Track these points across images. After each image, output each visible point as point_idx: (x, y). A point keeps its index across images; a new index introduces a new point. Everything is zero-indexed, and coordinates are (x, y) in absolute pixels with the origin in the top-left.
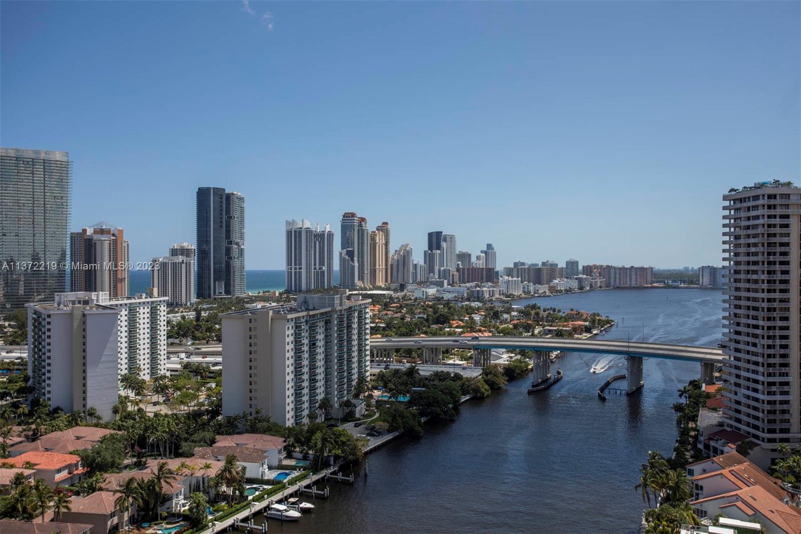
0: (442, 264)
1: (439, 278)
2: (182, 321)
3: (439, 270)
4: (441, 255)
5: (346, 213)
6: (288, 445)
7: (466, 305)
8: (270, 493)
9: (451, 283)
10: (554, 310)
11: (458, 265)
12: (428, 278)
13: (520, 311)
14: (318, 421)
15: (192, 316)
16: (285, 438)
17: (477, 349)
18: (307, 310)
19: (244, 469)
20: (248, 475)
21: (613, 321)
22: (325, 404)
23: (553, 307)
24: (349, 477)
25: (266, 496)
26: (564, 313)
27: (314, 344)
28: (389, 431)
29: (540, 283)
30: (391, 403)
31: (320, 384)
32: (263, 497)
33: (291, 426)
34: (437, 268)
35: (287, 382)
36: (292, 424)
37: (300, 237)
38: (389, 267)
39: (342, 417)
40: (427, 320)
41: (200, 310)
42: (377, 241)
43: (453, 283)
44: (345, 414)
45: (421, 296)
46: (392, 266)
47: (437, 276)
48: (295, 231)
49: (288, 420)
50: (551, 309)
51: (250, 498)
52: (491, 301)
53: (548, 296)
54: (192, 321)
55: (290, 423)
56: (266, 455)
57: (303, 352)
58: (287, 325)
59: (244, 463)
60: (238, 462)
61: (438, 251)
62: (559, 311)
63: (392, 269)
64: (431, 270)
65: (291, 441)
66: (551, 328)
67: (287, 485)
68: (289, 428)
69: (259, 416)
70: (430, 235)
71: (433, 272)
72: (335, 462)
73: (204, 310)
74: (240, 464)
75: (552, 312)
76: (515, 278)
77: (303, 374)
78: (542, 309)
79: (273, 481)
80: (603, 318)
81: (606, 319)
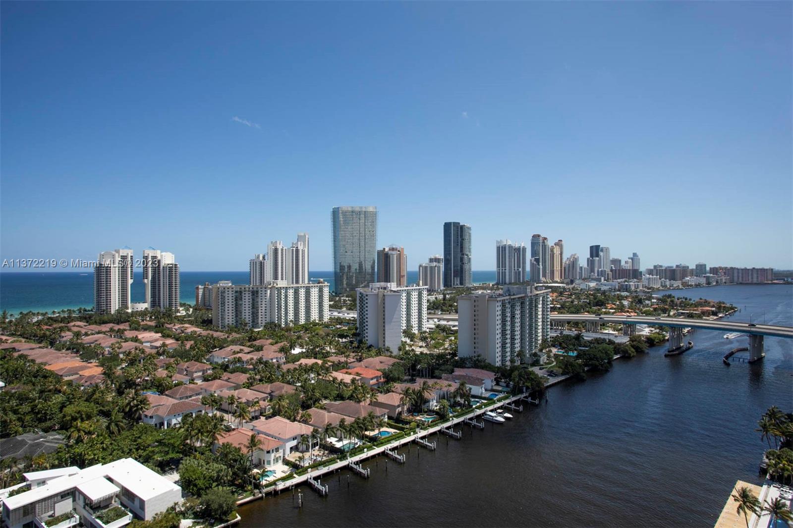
0: (600, 267)
1: (598, 275)
2: (436, 300)
3: (598, 271)
4: (600, 261)
5: (534, 235)
6: (497, 378)
7: (618, 294)
8: (486, 405)
9: (606, 279)
10: (686, 299)
11: (612, 267)
12: (590, 276)
13: (658, 299)
14: (516, 364)
15: (441, 298)
16: (495, 373)
17: (625, 324)
18: (509, 295)
19: (470, 389)
20: (473, 393)
21: (736, 308)
22: (521, 354)
23: (685, 297)
24: (536, 401)
25: (483, 407)
26: (694, 301)
27: (514, 317)
28: (563, 374)
29: (674, 279)
30: (564, 357)
31: (518, 341)
32: (482, 407)
33: (499, 366)
34: (596, 269)
35: (497, 339)
37: (505, 250)
38: (563, 268)
39: (532, 363)
40: (589, 304)
41: (446, 294)
42: (555, 252)
43: (608, 279)
44: (533, 361)
45: (585, 288)
46: (565, 268)
47: (596, 275)
48: (502, 247)
49: (497, 362)
50: (683, 298)
51: (474, 406)
52: (636, 291)
53: (681, 289)
54: (441, 300)
55: (498, 364)
56: (483, 382)
57: (507, 321)
58: (497, 304)
59: (471, 386)
60: (467, 385)
61: (597, 258)
62: (690, 300)
63: (565, 270)
64: (592, 270)
65: (499, 375)
66: (684, 311)
67: (496, 402)
68: (498, 367)
69: (479, 358)
70: (592, 248)
71: (594, 272)
72: (526, 391)
73: (448, 294)
74: (468, 386)
75: (684, 300)
76: (655, 276)
77: (506, 335)
78: (676, 298)
79: (488, 398)
80: (728, 305)
81: (731, 306)
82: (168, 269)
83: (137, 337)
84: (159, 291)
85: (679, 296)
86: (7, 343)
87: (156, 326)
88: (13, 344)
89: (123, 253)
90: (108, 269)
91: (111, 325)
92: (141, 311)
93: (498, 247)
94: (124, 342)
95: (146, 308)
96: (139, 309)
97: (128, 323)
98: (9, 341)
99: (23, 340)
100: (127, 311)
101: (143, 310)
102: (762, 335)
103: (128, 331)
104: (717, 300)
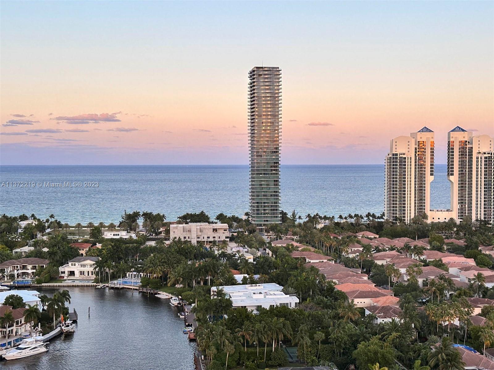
82: (483, 160)
83: (441, 260)
84: (470, 194)
86: (298, 250)
87: (467, 247)
88: (304, 253)
89: (421, 138)
90: (403, 161)
91: (406, 239)
92: (445, 222)
94: (424, 266)
95: (452, 219)
96: (442, 220)
97: (427, 239)
98: (300, 249)
99: (312, 249)
100: (425, 220)
101: (447, 221)
103: (427, 251)
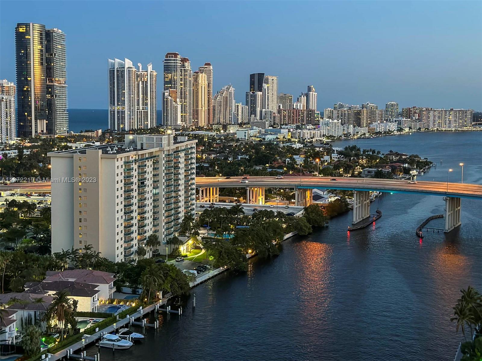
0: (263, 106)
1: (261, 119)
2: (4, 160)
3: (261, 112)
4: (264, 96)
5: (168, 54)
6: (118, 280)
7: (287, 146)
8: (102, 326)
9: (272, 124)
10: (374, 152)
11: (279, 106)
12: (249, 120)
13: (340, 153)
14: (147, 256)
15: (13, 155)
16: (115, 273)
17: (299, 189)
18: (135, 149)
19: (75, 303)
20: (79, 309)
21: (431, 163)
22: (153, 241)
23: (373, 149)
24: (178, 310)
25: (97, 329)
26: (383, 154)
27: (143, 183)
28: (216, 267)
29: (359, 125)
30: (217, 241)
31: (149, 221)
32: (95, 330)
33: (120, 262)
34: (258, 109)
35: (116, 219)
36: (122, 260)
37: (123, 76)
38: (211, 108)
39: (169, 254)
40: (249, 161)
41: (23, 149)
42: (200, 82)
43: (274, 124)
44: (172, 250)
45: (244, 138)
46: (214, 106)
47: (258, 117)
48: (117, 70)
49: (118, 256)
50: (371, 150)
51: (82, 330)
52: (311, 142)
53: (368, 138)
54: (13, 159)
55: (119, 258)
56: (96, 289)
57: (132, 190)
58: (117, 164)
59: (76, 298)
60: (69, 297)
61: (259, 94)
62: (379, 153)
63: (214, 110)
64: (253, 111)
65: (120, 276)
66: (371, 169)
67: (118, 318)
68: (118, 264)
69: (89, 252)
70: (252, 76)
71: (255, 113)
72: (163, 297)
73: (27, 148)
74: (71, 299)
75: (371, 153)
76: (335, 121)
77: (132, 212)
78: (362, 150)
79: (104, 313)
80: (422, 159)
81: (425, 160)
85: (365, 149)
93: (110, 71)
102: (458, 197)
104: (409, 154)
